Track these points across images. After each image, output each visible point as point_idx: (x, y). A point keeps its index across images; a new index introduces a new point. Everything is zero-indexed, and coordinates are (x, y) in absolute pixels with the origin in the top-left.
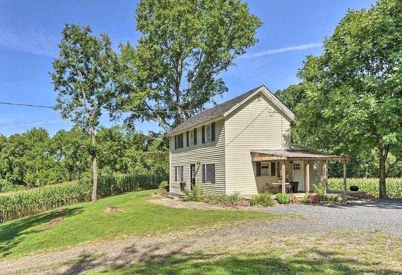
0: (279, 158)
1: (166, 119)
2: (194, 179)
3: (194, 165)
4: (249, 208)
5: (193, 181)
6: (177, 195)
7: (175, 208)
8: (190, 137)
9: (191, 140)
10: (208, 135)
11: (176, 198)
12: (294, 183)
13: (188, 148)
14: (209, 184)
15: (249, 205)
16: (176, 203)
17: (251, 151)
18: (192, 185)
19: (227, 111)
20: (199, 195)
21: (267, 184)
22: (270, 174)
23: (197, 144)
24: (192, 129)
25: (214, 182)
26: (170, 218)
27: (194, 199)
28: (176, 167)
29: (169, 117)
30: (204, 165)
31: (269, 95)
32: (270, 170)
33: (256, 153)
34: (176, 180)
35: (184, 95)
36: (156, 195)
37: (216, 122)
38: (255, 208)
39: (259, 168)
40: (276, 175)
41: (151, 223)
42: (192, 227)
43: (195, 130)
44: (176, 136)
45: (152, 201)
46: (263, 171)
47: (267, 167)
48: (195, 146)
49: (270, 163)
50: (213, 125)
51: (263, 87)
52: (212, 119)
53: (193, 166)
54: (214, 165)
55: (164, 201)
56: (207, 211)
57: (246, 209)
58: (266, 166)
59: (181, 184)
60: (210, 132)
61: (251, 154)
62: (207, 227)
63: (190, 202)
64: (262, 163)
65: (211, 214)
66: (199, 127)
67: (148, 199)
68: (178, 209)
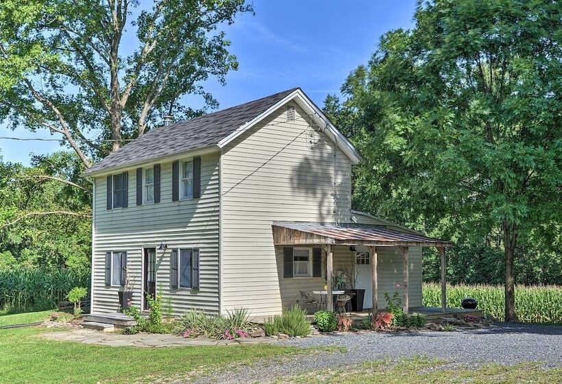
0: (323, 241)
1: (79, 125)
2: (153, 284)
3: (153, 250)
4: (264, 340)
5: (150, 288)
6: (110, 320)
7: (109, 347)
8: (144, 184)
9: (148, 191)
10: (186, 182)
11: (110, 328)
12: (354, 291)
13: (140, 208)
14: (185, 294)
15: (263, 334)
16: (109, 337)
17: (274, 224)
18: (148, 296)
19: (225, 135)
20: (163, 321)
21: (302, 294)
22: (311, 272)
23: (161, 202)
24: (151, 165)
25: (196, 290)
26: (101, 366)
27: (150, 327)
28: (109, 253)
29: (89, 120)
30: (175, 251)
31: (310, 109)
32: (310, 264)
33: (282, 228)
34: (108, 285)
35: (129, 71)
36: (55, 323)
37: (203, 155)
38: (273, 340)
39: (289, 258)
40: (323, 276)
41: (57, 375)
42: (149, 377)
43: (157, 168)
44: (109, 178)
45: (50, 336)
46: (297, 265)
47: (305, 259)
48: (157, 206)
49: (311, 250)
50: (197, 160)
51: (298, 90)
52: (193, 149)
53: (149, 251)
54: (196, 250)
55: (81, 335)
56: (178, 348)
57: (256, 342)
58: (303, 255)
59: (121, 294)
60: (190, 177)
61: (273, 230)
62: (177, 375)
63: (141, 335)
64: (295, 248)
65: (188, 353)
66: (166, 164)
67: (38, 331)
68: (116, 349)
